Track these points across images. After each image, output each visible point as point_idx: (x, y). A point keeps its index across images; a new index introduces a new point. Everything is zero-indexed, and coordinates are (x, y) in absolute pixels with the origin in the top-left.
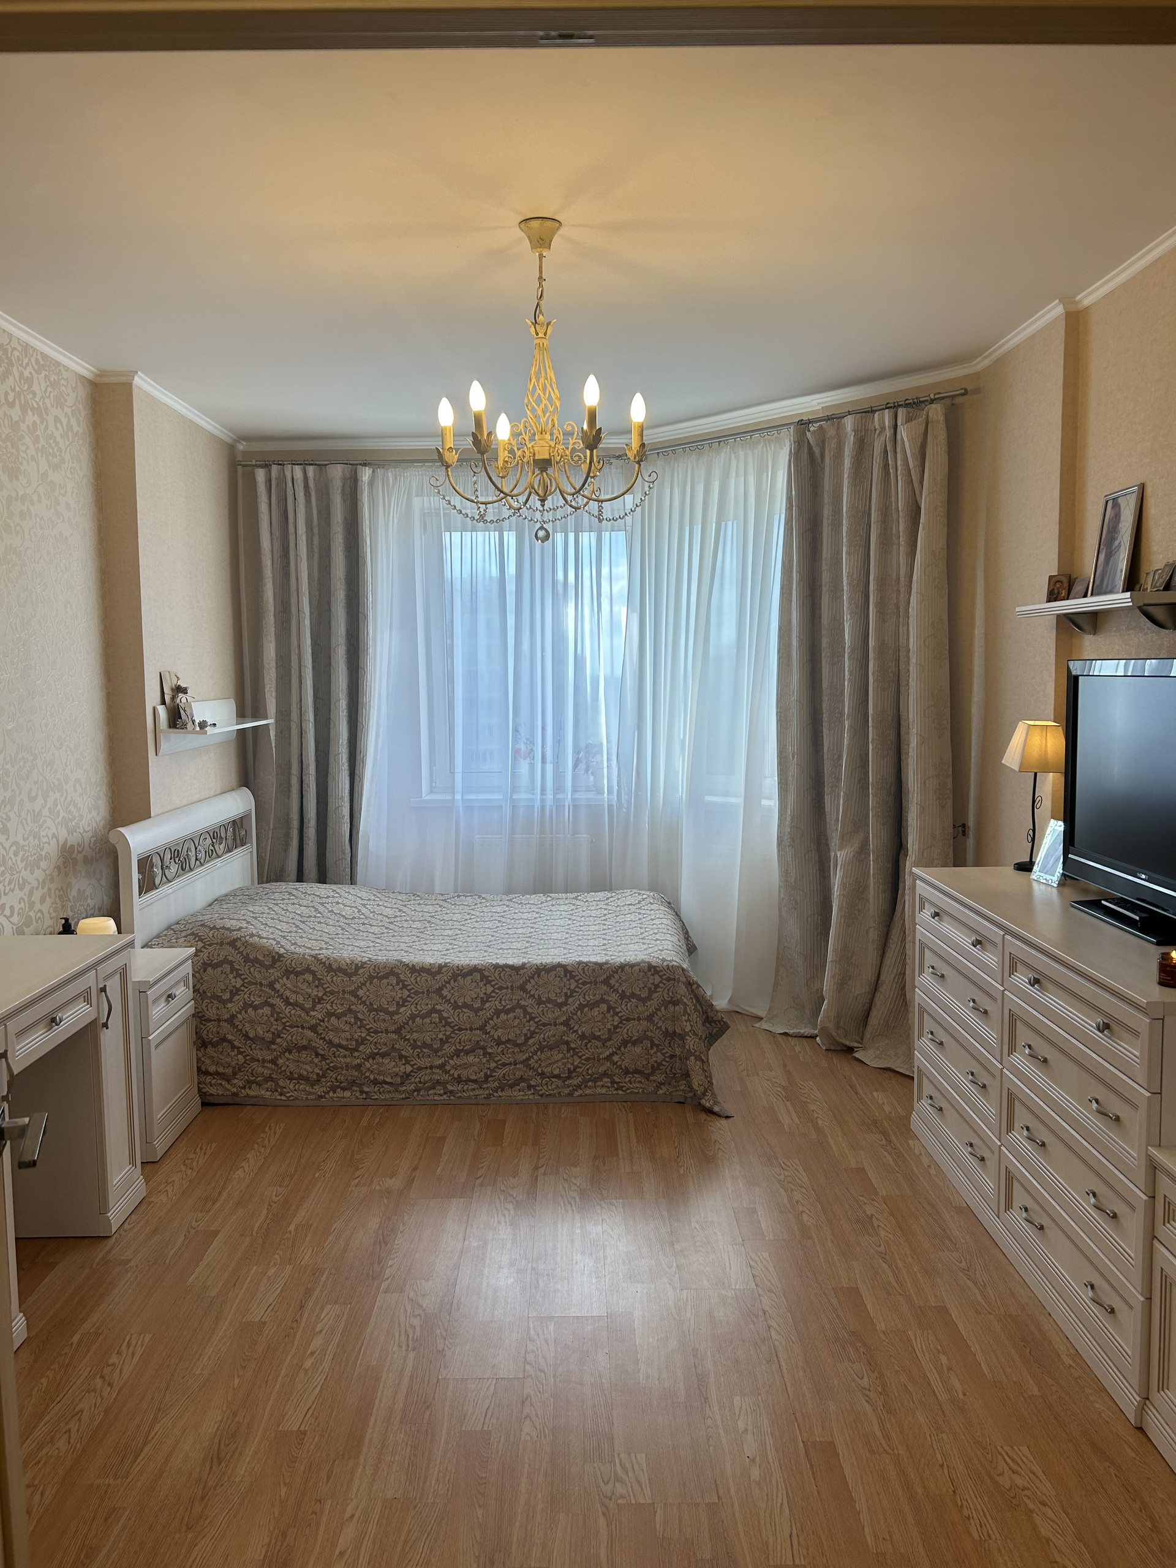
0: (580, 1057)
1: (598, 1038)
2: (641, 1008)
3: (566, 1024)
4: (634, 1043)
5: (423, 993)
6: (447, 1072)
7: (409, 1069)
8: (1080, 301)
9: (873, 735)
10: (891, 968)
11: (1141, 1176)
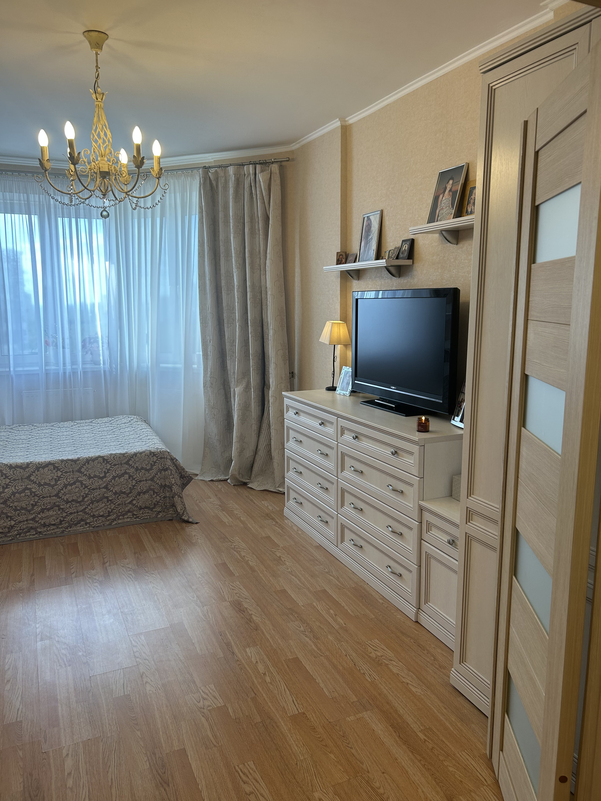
0: (114, 504)
1: (124, 493)
2: (147, 475)
3: (106, 487)
4: (144, 493)
5: (19, 479)
6: (37, 522)
7: (13, 523)
8: (347, 121)
9: (251, 329)
10: (263, 442)
11: (416, 516)
